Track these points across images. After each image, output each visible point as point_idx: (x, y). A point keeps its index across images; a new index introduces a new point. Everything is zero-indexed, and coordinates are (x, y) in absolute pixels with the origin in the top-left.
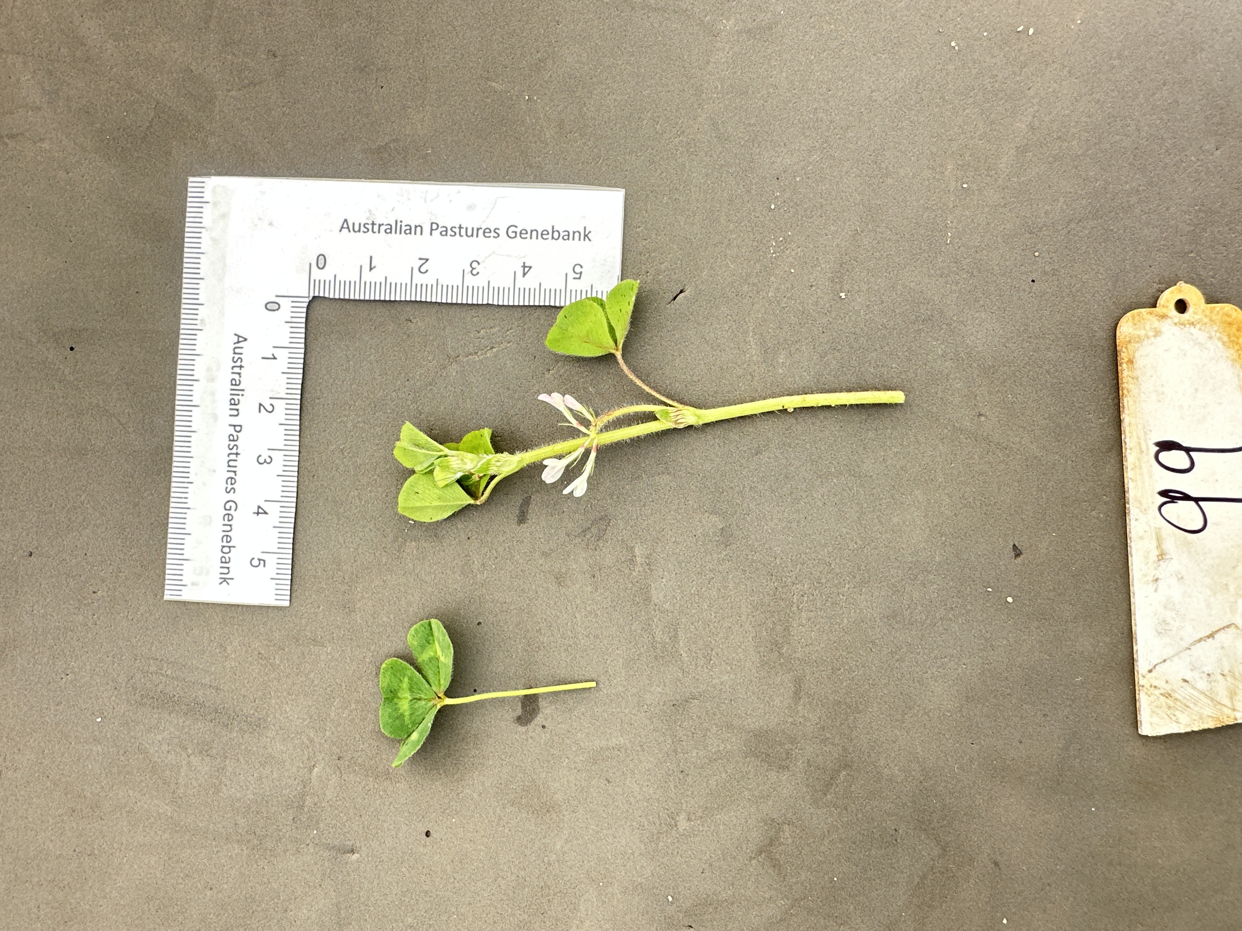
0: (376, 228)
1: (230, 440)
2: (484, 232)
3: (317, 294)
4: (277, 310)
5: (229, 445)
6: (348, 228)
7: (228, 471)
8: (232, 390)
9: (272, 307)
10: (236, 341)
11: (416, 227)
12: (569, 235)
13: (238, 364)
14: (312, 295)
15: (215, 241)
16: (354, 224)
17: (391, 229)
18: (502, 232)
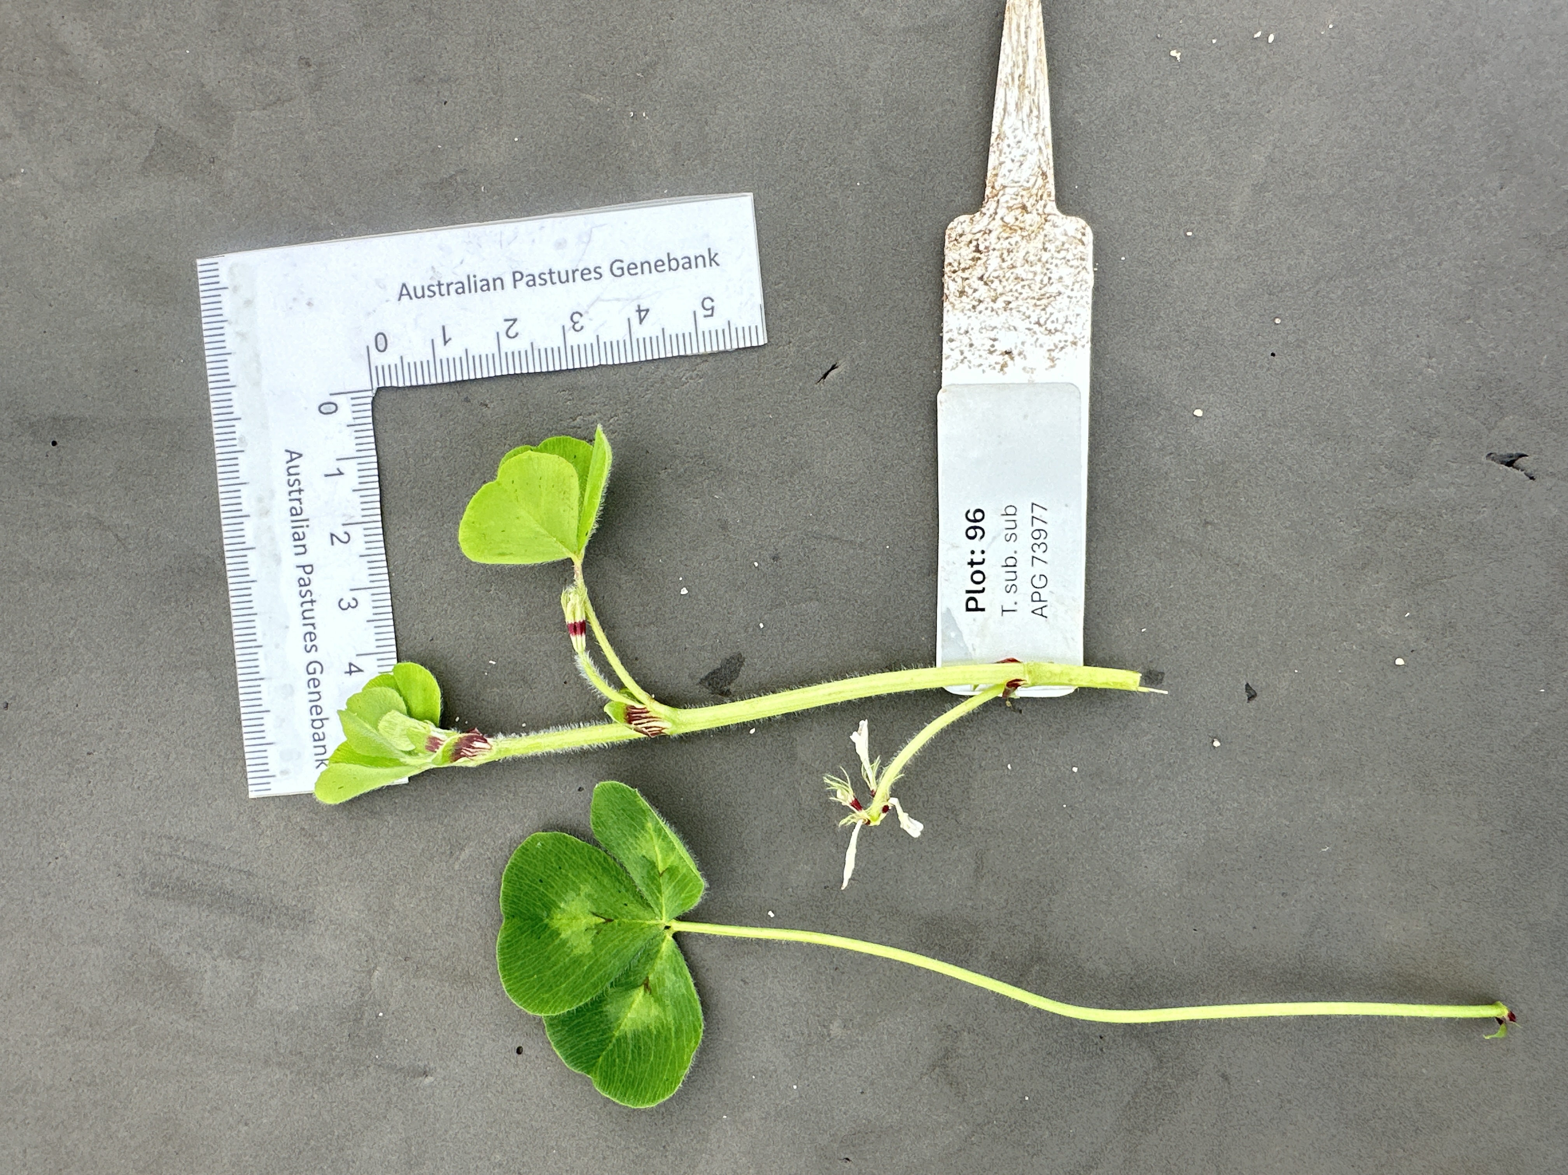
0: (444, 289)
1: (301, 586)
2: (582, 274)
3: (382, 385)
4: (335, 411)
5: (301, 592)
6: (409, 294)
7: (305, 625)
8: (293, 521)
9: (327, 408)
10: (289, 459)
11: (494, 280)
12: (690, 263)
13: (295, 489)
14: (375, 386)
15: (242, 335)
16: (415, 289)
17: (463, 288)
18: (605, 271)
